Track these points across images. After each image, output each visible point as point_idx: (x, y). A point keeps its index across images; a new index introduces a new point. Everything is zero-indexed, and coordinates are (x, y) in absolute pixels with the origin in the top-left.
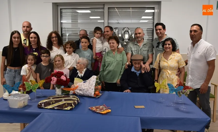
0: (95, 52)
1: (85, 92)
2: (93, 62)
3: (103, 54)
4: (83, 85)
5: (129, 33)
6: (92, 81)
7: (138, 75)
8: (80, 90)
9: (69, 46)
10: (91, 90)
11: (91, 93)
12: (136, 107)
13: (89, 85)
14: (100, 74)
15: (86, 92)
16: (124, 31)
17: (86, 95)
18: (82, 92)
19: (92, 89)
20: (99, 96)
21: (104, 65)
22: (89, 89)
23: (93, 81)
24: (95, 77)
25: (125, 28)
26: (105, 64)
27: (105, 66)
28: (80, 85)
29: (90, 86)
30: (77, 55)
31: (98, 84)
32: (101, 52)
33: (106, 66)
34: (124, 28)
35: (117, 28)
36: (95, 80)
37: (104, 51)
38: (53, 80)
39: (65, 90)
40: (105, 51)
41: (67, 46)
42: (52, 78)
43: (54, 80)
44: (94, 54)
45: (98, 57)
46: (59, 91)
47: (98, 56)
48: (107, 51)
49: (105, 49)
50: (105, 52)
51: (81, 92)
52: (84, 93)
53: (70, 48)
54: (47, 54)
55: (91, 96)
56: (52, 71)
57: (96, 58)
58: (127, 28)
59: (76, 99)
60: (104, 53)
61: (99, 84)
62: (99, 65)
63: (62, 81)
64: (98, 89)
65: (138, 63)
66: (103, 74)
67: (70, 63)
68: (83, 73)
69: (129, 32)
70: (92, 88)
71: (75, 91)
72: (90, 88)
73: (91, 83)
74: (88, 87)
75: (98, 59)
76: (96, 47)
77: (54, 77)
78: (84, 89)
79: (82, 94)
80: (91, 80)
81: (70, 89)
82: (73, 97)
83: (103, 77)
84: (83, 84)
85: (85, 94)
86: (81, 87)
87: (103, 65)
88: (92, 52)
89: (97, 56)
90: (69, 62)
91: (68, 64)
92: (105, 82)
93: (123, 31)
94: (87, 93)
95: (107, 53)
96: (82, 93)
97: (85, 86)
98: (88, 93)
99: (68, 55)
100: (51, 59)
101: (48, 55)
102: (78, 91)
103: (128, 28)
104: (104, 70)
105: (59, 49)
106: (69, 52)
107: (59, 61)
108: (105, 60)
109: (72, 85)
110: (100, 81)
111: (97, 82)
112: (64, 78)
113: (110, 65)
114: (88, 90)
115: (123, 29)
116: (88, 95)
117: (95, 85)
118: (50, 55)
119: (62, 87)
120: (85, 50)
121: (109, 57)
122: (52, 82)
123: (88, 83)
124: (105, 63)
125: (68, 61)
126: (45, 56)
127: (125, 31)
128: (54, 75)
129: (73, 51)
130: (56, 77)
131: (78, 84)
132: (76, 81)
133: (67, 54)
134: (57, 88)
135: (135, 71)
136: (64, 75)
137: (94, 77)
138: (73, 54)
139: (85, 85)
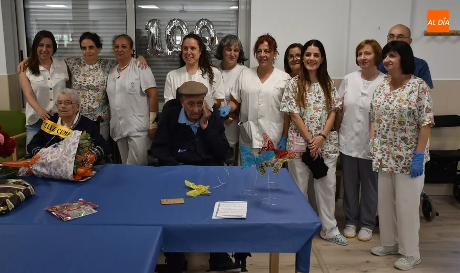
1: (52, 170)
4: (51, 153)
5: (182, 31)
6: (70, 143)
7: (195, 131)
8: (43, 165)
11: (67, 173)
12: (164, 201)
13: (64, 153)
15: (55, 169)
16: (172, 27)
17: (56, 176)
18: (47, 170)
19: (70, 163)
20: (89, 178)
22: (63, 162)
23: (72, 143)
24: (79, 134)
25: (174, 19)
28: (45, 154)
29: (65, 157)
34: (171, 21)
35: (156, 20)
36: (76, 141)
51: (44, 170)
52: (51, 172)
55: (66, 178)
58: (179, 20)
59: (23, 188)
64: (86, 161)
65: (197, 103)
69: (184, 30)
70: (68, 161)
71: (30, 168)
72: (65, 160)
73: (67, 149)
74: (61, 158)
78: (51, 163)
79: (46, 174)
82: (14, 183)
84: (51, 151)
85: (53, 174)
86: (45, 157)
93: (170, 27)
94: (58, 173)
96: (48, 173)
97: (55, 156)
98: (60, 172)
102: (38, 168)
103: (181, 21)
111: (81, 147)
114: (59, 166)
115: (169, 23)
116: (61, 177)
117: (75, 152)
123: (62, 148)
127: (175, 27)
135: (188, 123)
137: (75, 134)
139: (56, 153)
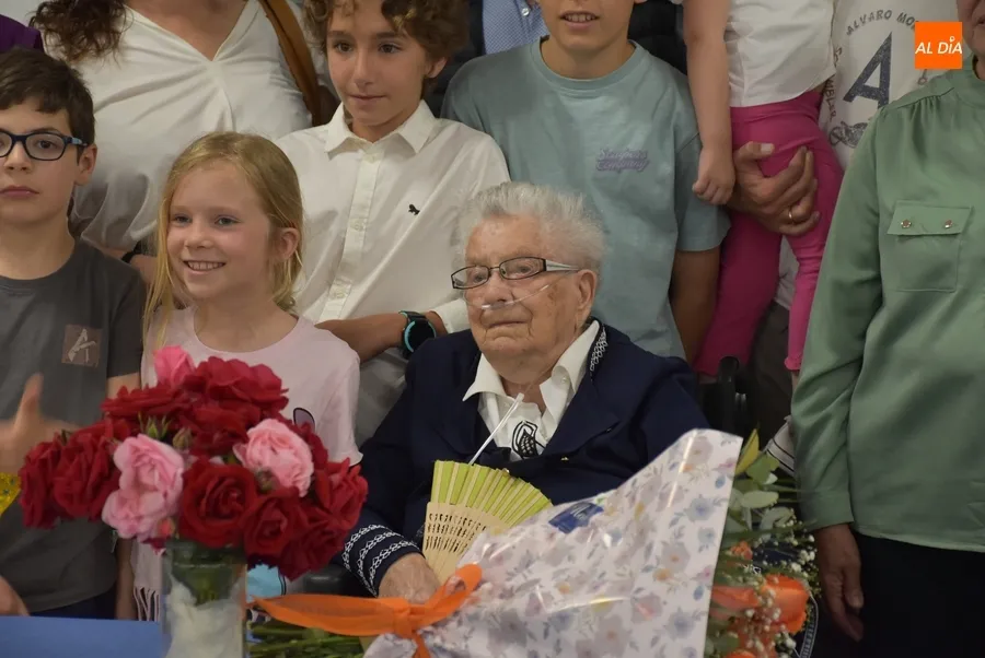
0: (730, 93)
2: (705, 234)
3: (850, 134)
4: (554, 558)
6: (672, 510)
8: (510, 630)
9: (375, 22)
10: (665, 639)
13: (637, 561)
14: (806, 423)
19: (681, 625)
21: (866, 295)
22: (637, 617)
23: (686, 503)
24: (723, 447)
26: (877, 280)
27: (879, 302)
28: (510, 565)
29: (647, 583)
30: (481, 151)
31: (757, 559)
32: (813, 101)
33: (895, 296)
36: (711, 493)
37: (860, 88)
38: (139, 486)
39: (298, 631)
40: (874, 81)
41: (338, 24)
42: (122, 454)
43: (146, 479)
44: (713, 126)
45: (763, 165)
46: (209, 639)
47: (767, 148)
48: (902, 85)
49: (883, 58)
50: (881, 95)
53: (384, 46)
54: (47, 108)
56: (123, 351)
57: (738, 188)
60: (863, 110)
61: (773, 556)
62: (786, 296)
63: (256, 502)
64: (757, 621)
66: (845, 423)
67: (368, 259)
68: (556, 397)
70: (668, 611)
71: (431, 641)
72: (651, 605)
73: (660, 536)
74: (623, 589)
75: (762, 186)
76: (729, 33)
77: (143, 441)
78: (563, 619)
80: (664, 497)
81: (372, 612)
83: (839, 467)
84: (543, 547)
86: (518, 581)
87: (839, 286)
88: (680, 106)
89: (748, 149)
90: (354, 242)
91: (338, 268)
92: (862, 541)
95: (915, 110)
97: (581, 580)
99: (347, 146)
100: (97, 196)
101: (59, 122)
104: (853, 368)
105: (210, 55)
106: (366, 98)
107: (224, 220)
108: (874, 216)
109: (404, 563)
110: (784, 517)
111: (741, 529)
112: (286, 456)
113: (949, 290)
114: (613, 638)
117: (710, 558)
118: (83, 128)
119: (263, 581)
120: (586, 68)
121: (936, 175)
122: (122, 502)
123: (616, 537)
124: (872, 259)
125: (334, 228)
126: (15, 139)
128: (146, 409)
129: (426, 81)
130: (182, 435)
131: (481, 543)
132: (460, 511)
133: (336, 129)
134: (180, 592)
136: (287, 413)
137: (700, 451)
138: (420, 125)
139: (581, 563)
